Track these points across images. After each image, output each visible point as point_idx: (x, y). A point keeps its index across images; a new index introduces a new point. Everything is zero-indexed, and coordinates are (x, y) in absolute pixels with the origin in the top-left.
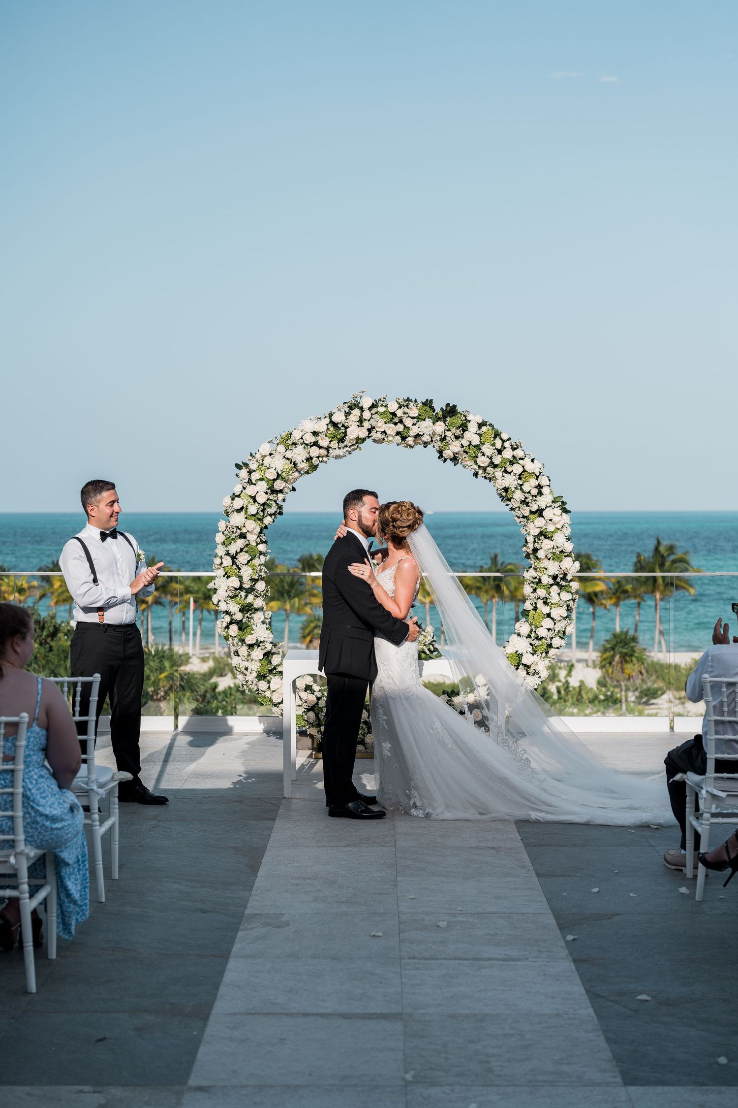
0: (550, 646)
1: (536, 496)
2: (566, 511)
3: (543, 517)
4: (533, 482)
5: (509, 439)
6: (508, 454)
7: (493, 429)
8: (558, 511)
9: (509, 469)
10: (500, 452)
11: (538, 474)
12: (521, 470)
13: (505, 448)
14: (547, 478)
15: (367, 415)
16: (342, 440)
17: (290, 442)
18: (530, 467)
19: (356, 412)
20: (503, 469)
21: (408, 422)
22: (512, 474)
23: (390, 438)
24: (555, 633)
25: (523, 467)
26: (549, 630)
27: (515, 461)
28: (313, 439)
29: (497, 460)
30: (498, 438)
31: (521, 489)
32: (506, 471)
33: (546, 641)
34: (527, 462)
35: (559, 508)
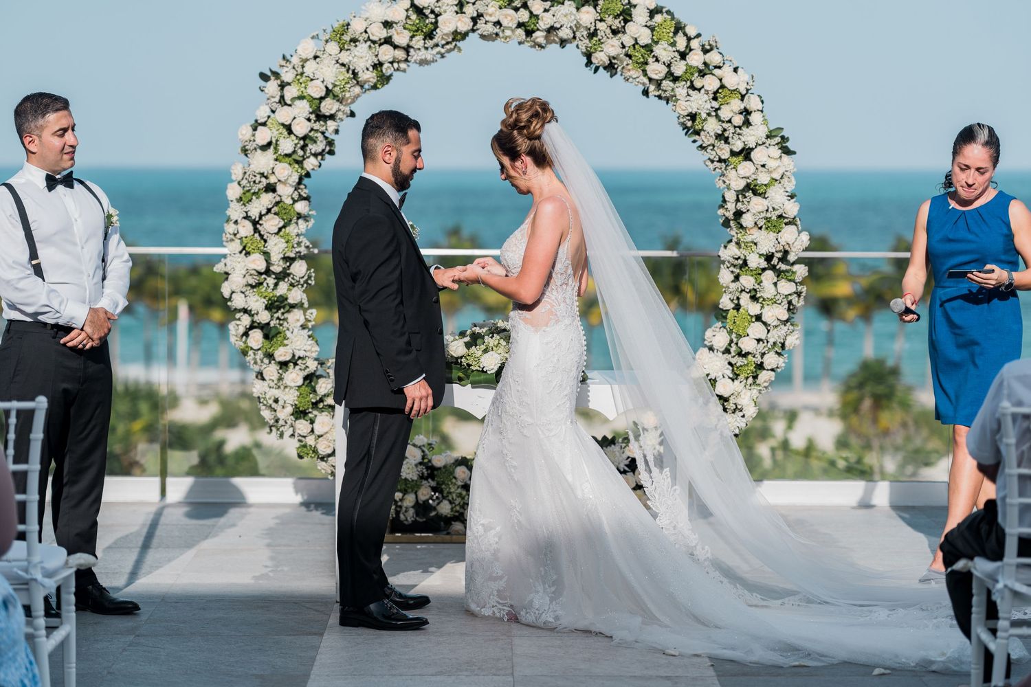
0: (760, 366)
1: (740, 127)
2: (787, 151)
3: (751, 160)
4: (736, 105)
5: (698, 36)
6: (696, 59)
7: (673, 19)
8: (775, 152)
9: (698, 84)
10: (683, 56)
11: (744, 92)
12: (717, 84)
13: (691, 50)
14: (758, 99)
16: (430, 36)
17: (347, 38)
18: (731, 81)
20: (689, 83)
21: (537, 7)
22: (703, 91)
23: (508, 33)
24: (769, 346)
25: (721, 80)
26: (759, 340)
27: (707, 72)
28: (384, 33)
29: (679, 69)
30: (680, 34)
31: (717, 116)
32: (692, 87)
33: (754, 359)
34: (726, 72)
35: (777, 147)
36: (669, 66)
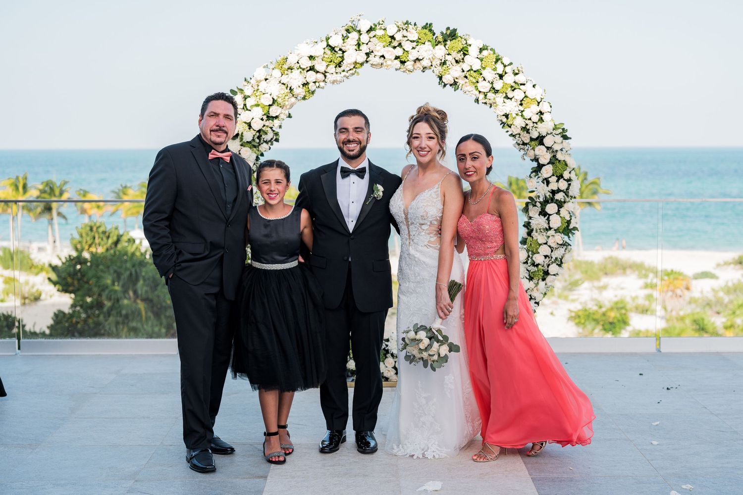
0: (547, 273)
1: (536, 123)
2: (565, 138)
3: (543, 145)
4: (535, 108)
5: (511, 64)
6: (509, 79)
7: (494, 53)
8: (559, 139)
9: (510, 96)
10: (501, 77)
11: (539, 101)
12: (523, 95)
13: (506, 73)
14: (548, 105)
15: (365, 38)
16: (339, 65)
17: (286, 67)
18: (532, 93)
19: (354, 36)
20: (504, 95)
21: (407, 46)
22: (513, 99)
23: (389, 63)
24: (553, 260)
25: (525, 93)
26: (546, 257)
27: (516, 86)
28: (309, 64)
29: (498, 85)
30: (499, 62)
31: (522, 116)
32: (507, 97)
33: (542, 268)
34: (528, 88)
35: (560, 136)
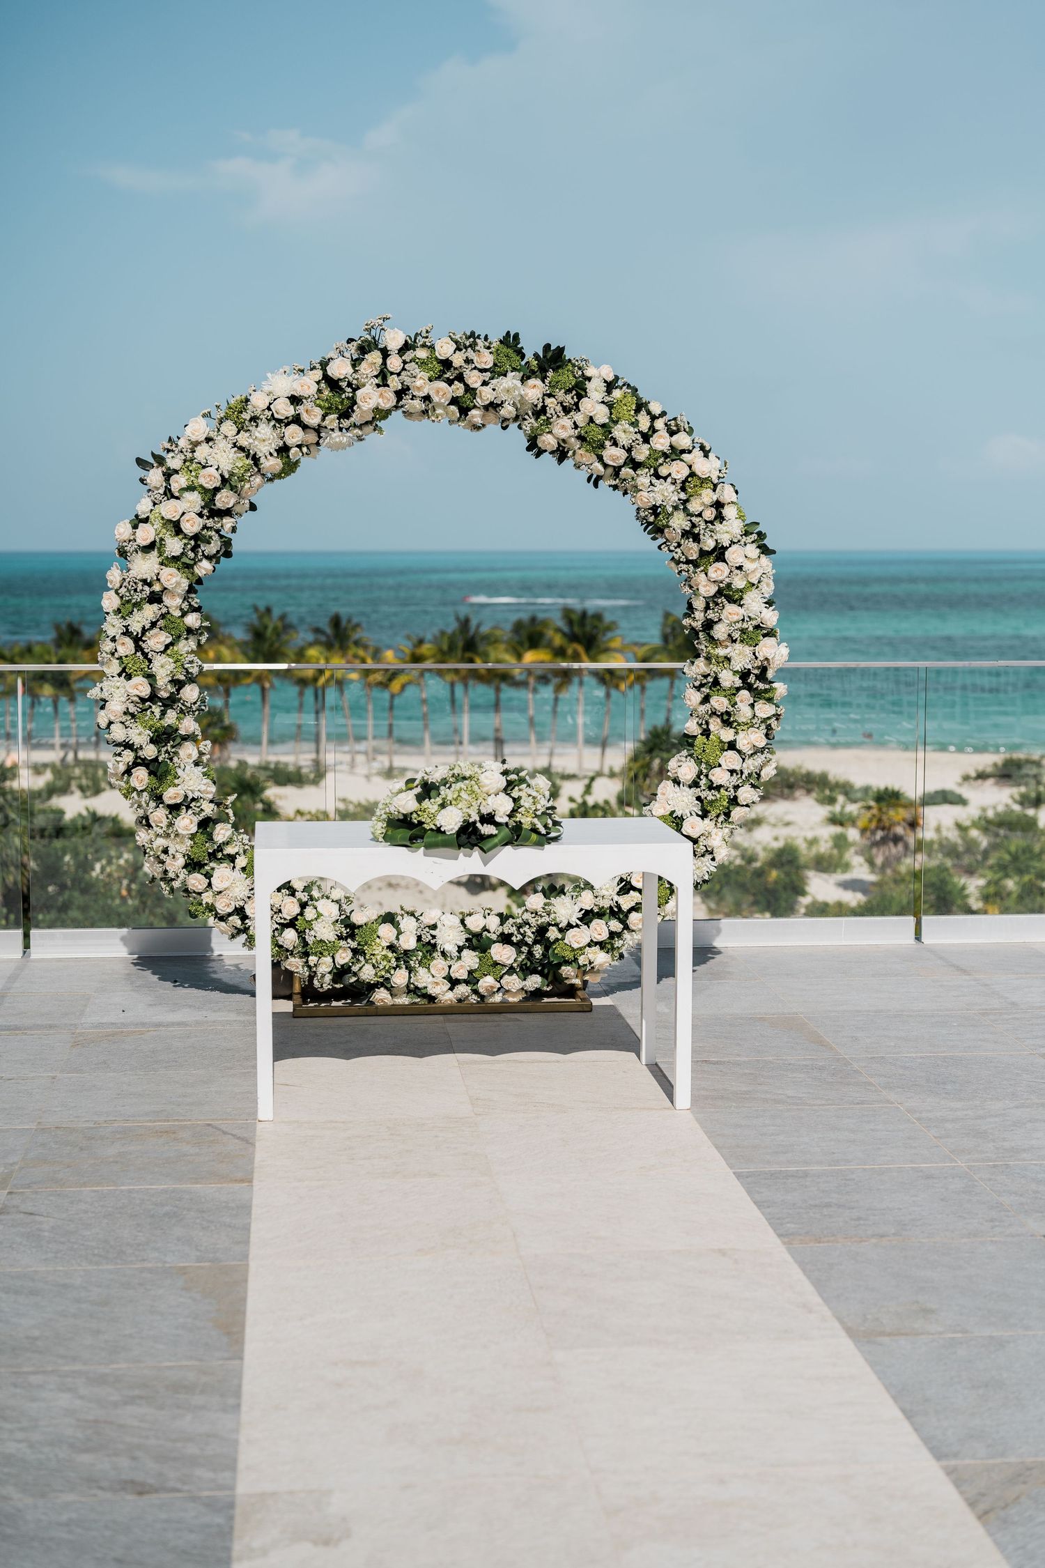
0: (734, 801)
1: (712, 522)
2: (765, 550)
3: (724, 561)
4: (708, 496)
5: (663, 414)
6: (661, 442)
7: (634, 393)
8: (752, 551)
9: (663, 471)
10: (646, 438)
11: (716, 481)
12: (686, 472)
13: (655, 431)
14: (732, 489)
15: (394, 363)
16: (346, 414)
17: (245, 416)
18: (702, 467)
19: (375, 357)
20: (652, 471)
21: (474, 379)
22: (669, 480)
23: (439, 410)
24: (744, 777)
25: (690, 467)
26: (732, 772)
27: (674, 456)
28: (289, 411)
29: (642, 453)
30: (643, 412)
31: (685, 509)
32: (657, 475)
33: (727, 793)
34: (696, 457)
35: (754, 545)
36: (629, 450)
